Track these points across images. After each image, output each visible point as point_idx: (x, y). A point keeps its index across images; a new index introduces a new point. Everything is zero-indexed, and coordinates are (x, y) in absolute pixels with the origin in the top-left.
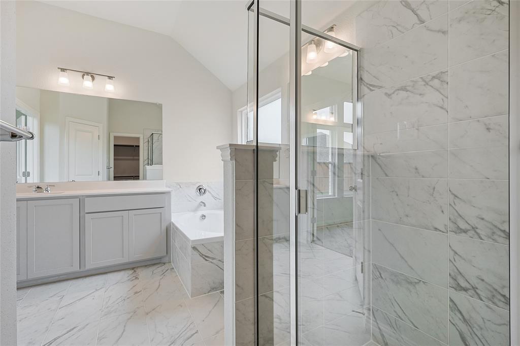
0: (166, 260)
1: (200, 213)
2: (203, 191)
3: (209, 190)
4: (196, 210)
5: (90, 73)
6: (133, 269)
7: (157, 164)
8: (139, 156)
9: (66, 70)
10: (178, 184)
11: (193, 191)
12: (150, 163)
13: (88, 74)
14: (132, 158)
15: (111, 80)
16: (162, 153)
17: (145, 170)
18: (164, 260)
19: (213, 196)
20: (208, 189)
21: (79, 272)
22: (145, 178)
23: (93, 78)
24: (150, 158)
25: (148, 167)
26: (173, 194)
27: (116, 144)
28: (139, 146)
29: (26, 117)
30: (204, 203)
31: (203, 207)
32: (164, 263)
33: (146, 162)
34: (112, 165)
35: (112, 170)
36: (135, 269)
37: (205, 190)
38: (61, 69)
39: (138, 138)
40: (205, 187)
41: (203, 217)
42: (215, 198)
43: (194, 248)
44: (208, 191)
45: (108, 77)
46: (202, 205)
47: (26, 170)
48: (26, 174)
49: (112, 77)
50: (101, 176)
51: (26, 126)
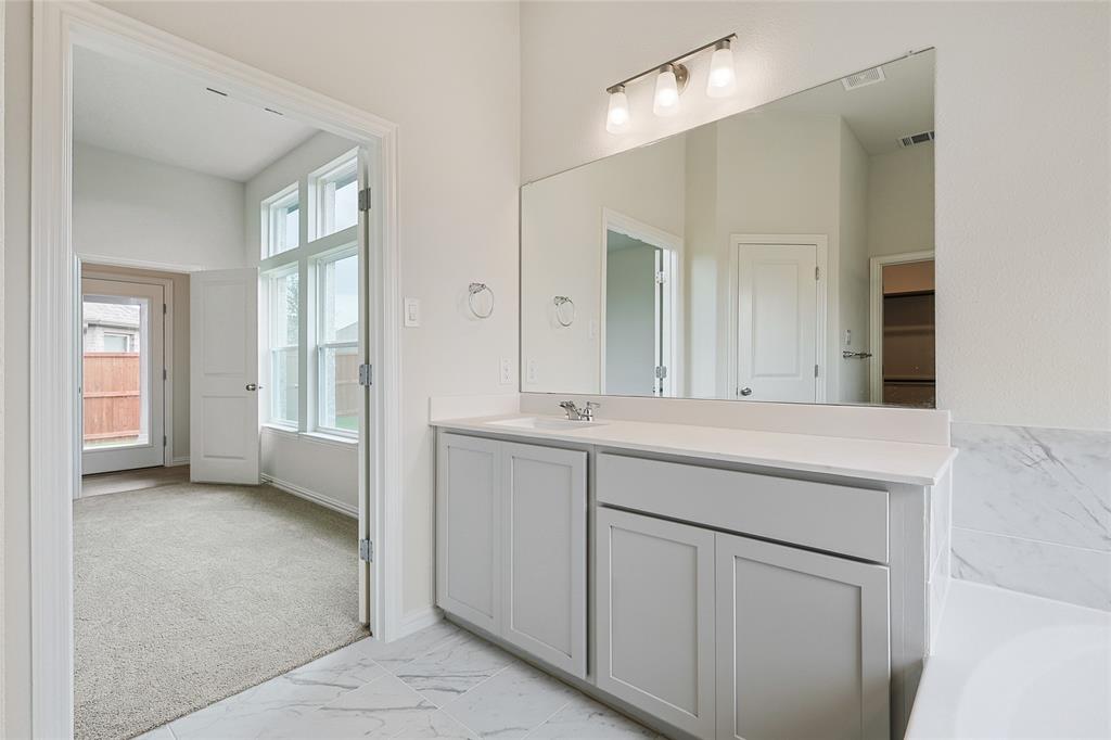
9: (621, 84)
13: (665, 66)
15: (725, 51)
23: (683, 74)
27: (890, 290)
29: (661, 250)
34: (877, 348)
38: (611, 88)
45: (715, 42)
47: (661, 364)
48: (661, 373)
49: (727, 39)
50: (821, 381)
51: (661, 270)
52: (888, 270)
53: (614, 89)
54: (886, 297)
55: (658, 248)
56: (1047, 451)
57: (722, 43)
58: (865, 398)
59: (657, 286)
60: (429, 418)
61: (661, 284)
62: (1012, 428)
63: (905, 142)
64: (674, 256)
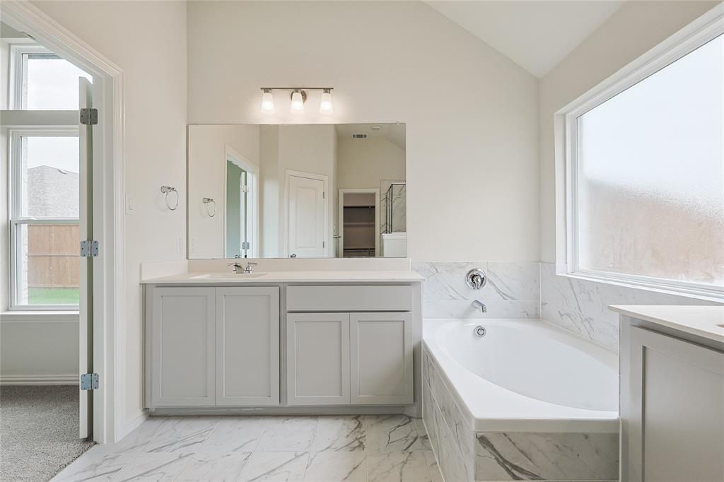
0: (413, 412)
1: (474, 322)
2: (479, 280)
3: (493, 279)
4: (465, 316)
5: (299, 89)
6: (357, 417)
7: (399, 231)
8: (374, 221)
9: (270, 89)
10: (432, 265)
11: (461, 279)
12: (388, 230)
13: (297, 90)
14: (367, 223)
15: (328, 94)
16: (405, 215)
17: (381, 241)
18: (408, 412)
19: (499, 292)
20: (488, 276)
21: (278, 407)
22: (381, 255)
23: (304, 96)
24: (388, 222)
25: (385, 236)
26: (424, 285)
27: (346, 205)
28: (374, 207)
29: (246, 172)
30: (483, 306)
31: (478, 311)
32: (410, 418)
33: (384, 229)
34: (341, 234)
35: (341, 240)
36: (359, 419)
37: (483, 279)
38: (265, 89)
39: (374, 195)
40: (482, 271)
41: (480, 331)
42: (504, 295)
43: (483, 440)
44: (490, 282)
45: (324, 89)
46: (476, 308)
47: (246, 241)
48: (246, 246)
49: (329, 89)
50: (326, 249)
51: (246, 184)
52: (346, 195)
53: (267, 90)
54: (344, 207)
55: (243, 171)
56: (437, 270)
57: (327, 90)
58: (337, 256)
59: (242, 195)
60: (141, 279)
61: (246, 194)
62: (428, 263)
63: (354, 136)
64: (255, 178)
